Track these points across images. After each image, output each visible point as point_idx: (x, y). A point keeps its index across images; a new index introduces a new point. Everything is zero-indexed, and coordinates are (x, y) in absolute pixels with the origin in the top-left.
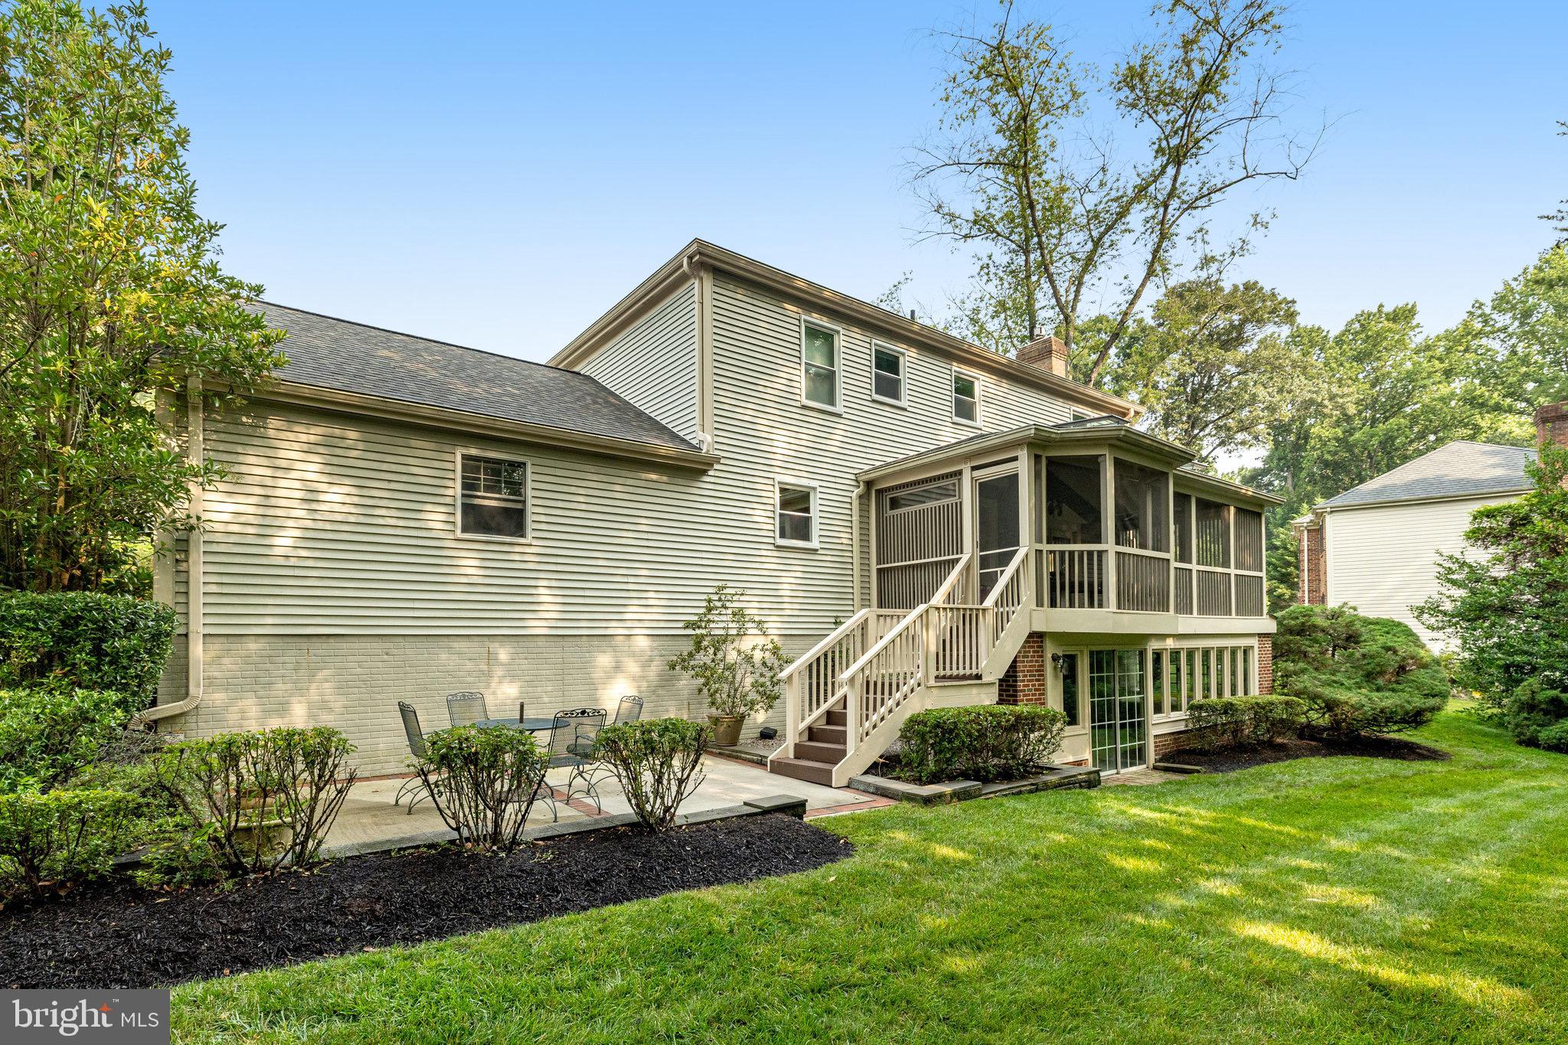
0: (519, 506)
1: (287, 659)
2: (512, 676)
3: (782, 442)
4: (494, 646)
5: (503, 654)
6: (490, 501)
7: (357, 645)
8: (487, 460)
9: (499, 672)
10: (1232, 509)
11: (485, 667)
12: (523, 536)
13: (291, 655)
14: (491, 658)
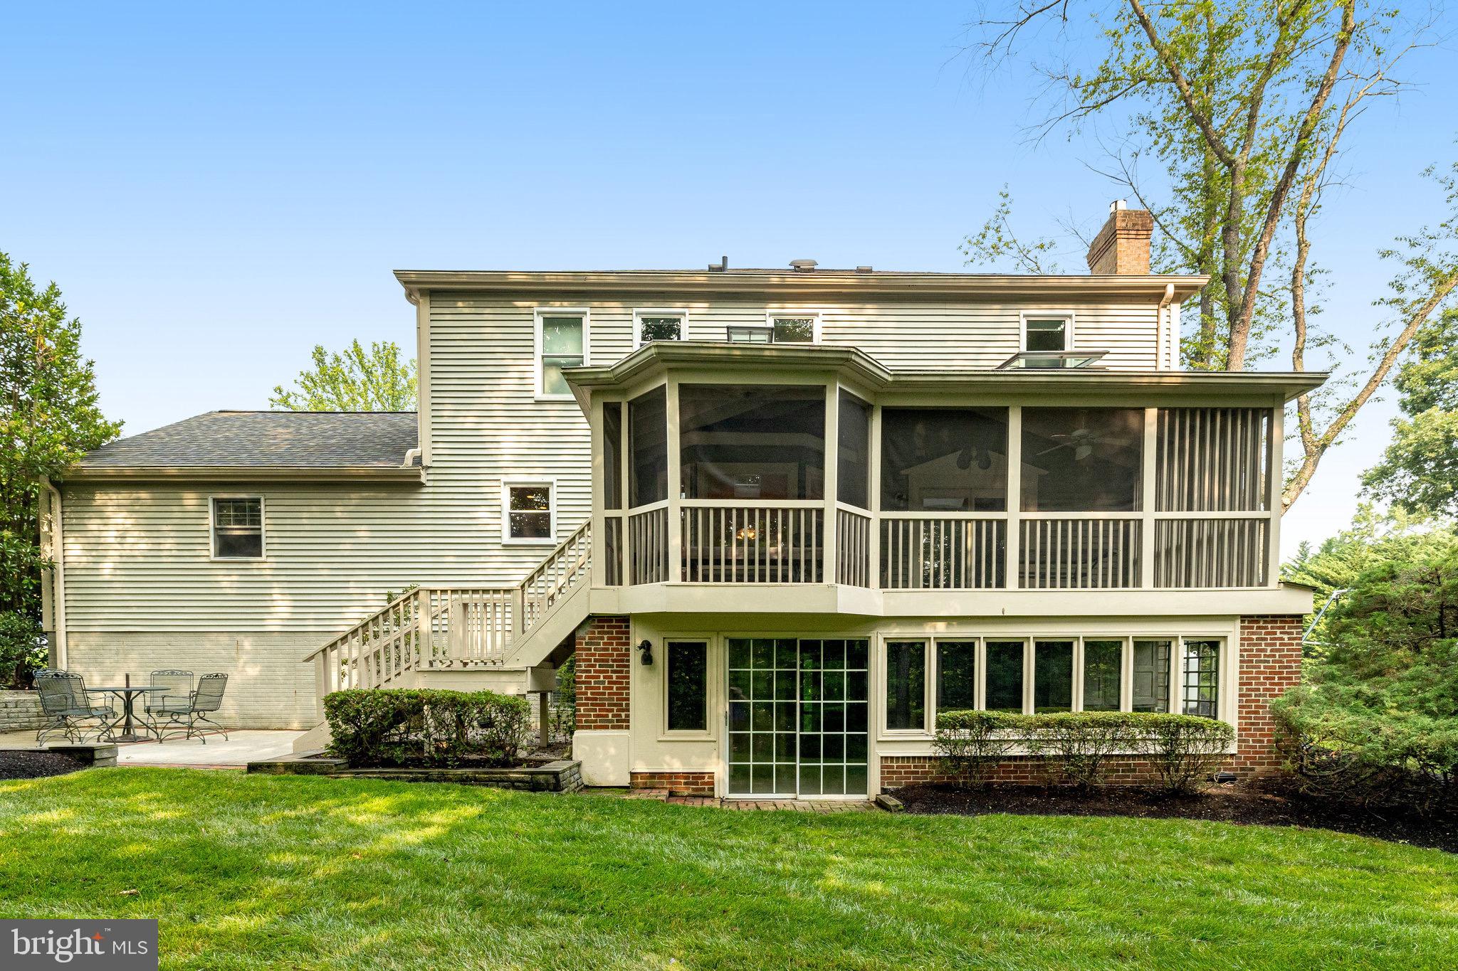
0: (256, 533)
1: (112, 647)
2: (254, 662)
3: (510, 442)
4: (240, 638)
5: (247, 643)
6: (236, 531)
7: (150, 638)
8: (235, 501)
9: (244, 658)
10: (1151, 414)
11: (234, 655)
12: (260, 555)
13: (114, 644)
14: (238, 647)
